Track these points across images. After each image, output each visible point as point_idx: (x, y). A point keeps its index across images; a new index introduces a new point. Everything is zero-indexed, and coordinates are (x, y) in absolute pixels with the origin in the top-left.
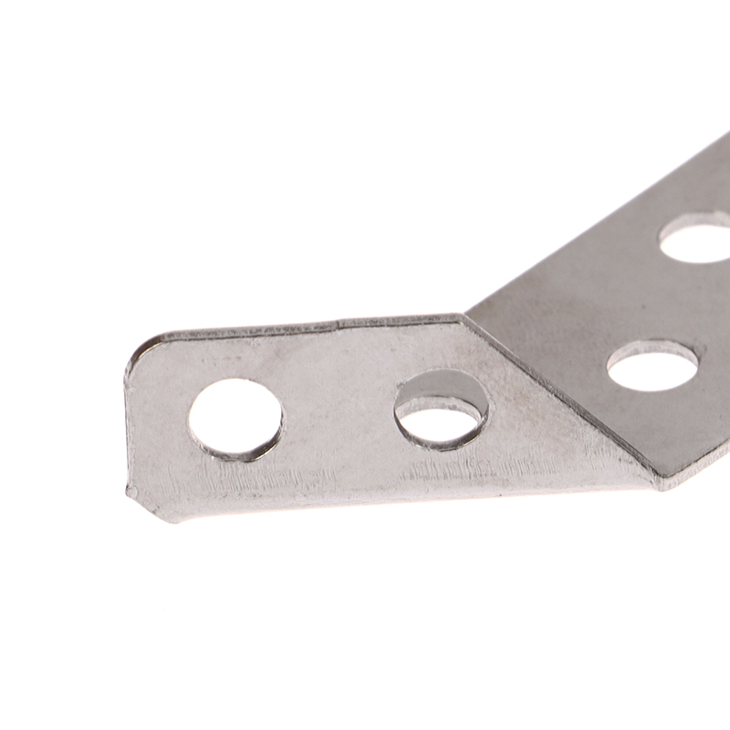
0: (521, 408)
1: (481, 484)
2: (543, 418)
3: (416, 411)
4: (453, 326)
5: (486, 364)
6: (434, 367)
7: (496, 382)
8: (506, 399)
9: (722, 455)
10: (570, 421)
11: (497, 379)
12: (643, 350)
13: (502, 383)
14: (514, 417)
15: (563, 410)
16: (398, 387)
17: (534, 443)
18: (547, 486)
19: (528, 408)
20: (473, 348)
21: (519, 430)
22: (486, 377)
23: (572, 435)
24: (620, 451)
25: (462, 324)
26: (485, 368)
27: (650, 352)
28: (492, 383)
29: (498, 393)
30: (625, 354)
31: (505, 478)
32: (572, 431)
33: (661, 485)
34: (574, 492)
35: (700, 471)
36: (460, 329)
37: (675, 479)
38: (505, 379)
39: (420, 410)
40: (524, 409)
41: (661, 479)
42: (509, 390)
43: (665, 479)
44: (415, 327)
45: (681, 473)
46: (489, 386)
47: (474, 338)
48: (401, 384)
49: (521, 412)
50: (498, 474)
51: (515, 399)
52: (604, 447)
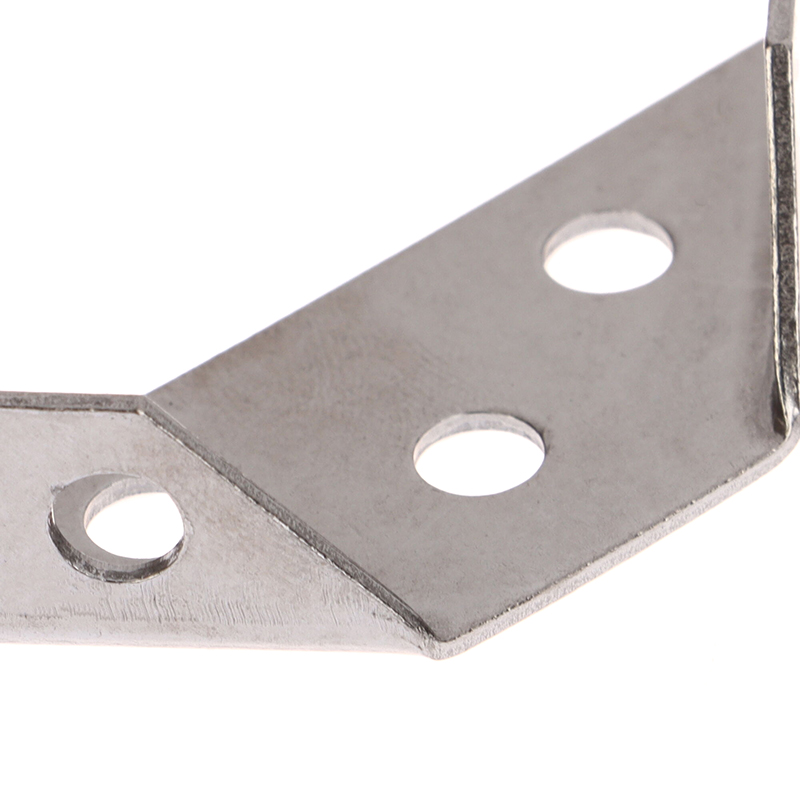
0: (230, 534)
1: (175, 630)
2: (262, 549)
3: (133, 494)
4: (130, 416)
5: (178, 471)
6: (103, 469)
7: (193, 496)
8: (208, 519)
9: (539, 607)
10: (300, 557)
11: (194, 492)
12: (477, 425)
13: (201, 497)
14: (220, 545)
15: (290, 541)
16: (53, 491)
17: (250, 582)
18: (270, 641)
19: (240, 535)
20: (157, 448)
21: (227, 562)
22: (179, 487)
23: (303, 575)
24: (375, 603)
25: (142, 413)
26: (176, 476)
27: (487, 428)
28: (188, 497)
29: (196, 511)
30: (450, 429)
31: (210, 625)
32: (303, 570)
33: (436, 652)
34: (311, 649)
35: (502, 629)
36: (138, 422)
37: (459, 642)
38: (205, 493)
39: (140, 492)
40: (234, 535)
41: (436, 643)
42: (212, 509)
43: (443, 644)
44: (75, 413)
45: (469, 635)
46: (182, 501)
47: (159, 433)
48: (57, 488)
49: (230, 538)
50: (200, 620)
51: (220, 521)
52: (350, 594)
